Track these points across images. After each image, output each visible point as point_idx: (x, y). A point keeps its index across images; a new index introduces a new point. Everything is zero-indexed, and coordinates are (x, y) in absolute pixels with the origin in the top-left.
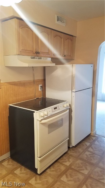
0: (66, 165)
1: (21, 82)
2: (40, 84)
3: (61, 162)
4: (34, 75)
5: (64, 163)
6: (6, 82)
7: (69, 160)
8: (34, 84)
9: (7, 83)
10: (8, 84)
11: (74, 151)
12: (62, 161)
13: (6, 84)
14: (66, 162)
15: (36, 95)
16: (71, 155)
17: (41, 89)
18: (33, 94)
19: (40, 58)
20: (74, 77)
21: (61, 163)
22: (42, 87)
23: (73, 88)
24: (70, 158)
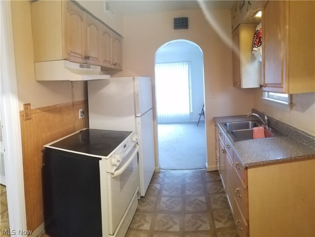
0: (145, 230)
1: (58, 106)
2: (81, 109)
3: (136, 228)
4: (73, 95)
5: (141, 228)
6: (37, 107)
7: (145, 220)
8: (73, 109)
9: (39, 109)
10: (40, 111)
11: (145, 204)
12: (137, 225)
13: (38, 111)
14: (143, 225)
15: (76, 125)
16: (145, 211)
17: (81, 116)
18: (72, 125)
19: (89, 67)
20: (137, 95)
21: (137, 230)
22: (83, 112)
23: (137, 111)
24: (146, 216)
